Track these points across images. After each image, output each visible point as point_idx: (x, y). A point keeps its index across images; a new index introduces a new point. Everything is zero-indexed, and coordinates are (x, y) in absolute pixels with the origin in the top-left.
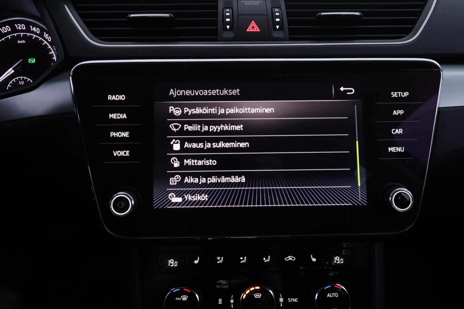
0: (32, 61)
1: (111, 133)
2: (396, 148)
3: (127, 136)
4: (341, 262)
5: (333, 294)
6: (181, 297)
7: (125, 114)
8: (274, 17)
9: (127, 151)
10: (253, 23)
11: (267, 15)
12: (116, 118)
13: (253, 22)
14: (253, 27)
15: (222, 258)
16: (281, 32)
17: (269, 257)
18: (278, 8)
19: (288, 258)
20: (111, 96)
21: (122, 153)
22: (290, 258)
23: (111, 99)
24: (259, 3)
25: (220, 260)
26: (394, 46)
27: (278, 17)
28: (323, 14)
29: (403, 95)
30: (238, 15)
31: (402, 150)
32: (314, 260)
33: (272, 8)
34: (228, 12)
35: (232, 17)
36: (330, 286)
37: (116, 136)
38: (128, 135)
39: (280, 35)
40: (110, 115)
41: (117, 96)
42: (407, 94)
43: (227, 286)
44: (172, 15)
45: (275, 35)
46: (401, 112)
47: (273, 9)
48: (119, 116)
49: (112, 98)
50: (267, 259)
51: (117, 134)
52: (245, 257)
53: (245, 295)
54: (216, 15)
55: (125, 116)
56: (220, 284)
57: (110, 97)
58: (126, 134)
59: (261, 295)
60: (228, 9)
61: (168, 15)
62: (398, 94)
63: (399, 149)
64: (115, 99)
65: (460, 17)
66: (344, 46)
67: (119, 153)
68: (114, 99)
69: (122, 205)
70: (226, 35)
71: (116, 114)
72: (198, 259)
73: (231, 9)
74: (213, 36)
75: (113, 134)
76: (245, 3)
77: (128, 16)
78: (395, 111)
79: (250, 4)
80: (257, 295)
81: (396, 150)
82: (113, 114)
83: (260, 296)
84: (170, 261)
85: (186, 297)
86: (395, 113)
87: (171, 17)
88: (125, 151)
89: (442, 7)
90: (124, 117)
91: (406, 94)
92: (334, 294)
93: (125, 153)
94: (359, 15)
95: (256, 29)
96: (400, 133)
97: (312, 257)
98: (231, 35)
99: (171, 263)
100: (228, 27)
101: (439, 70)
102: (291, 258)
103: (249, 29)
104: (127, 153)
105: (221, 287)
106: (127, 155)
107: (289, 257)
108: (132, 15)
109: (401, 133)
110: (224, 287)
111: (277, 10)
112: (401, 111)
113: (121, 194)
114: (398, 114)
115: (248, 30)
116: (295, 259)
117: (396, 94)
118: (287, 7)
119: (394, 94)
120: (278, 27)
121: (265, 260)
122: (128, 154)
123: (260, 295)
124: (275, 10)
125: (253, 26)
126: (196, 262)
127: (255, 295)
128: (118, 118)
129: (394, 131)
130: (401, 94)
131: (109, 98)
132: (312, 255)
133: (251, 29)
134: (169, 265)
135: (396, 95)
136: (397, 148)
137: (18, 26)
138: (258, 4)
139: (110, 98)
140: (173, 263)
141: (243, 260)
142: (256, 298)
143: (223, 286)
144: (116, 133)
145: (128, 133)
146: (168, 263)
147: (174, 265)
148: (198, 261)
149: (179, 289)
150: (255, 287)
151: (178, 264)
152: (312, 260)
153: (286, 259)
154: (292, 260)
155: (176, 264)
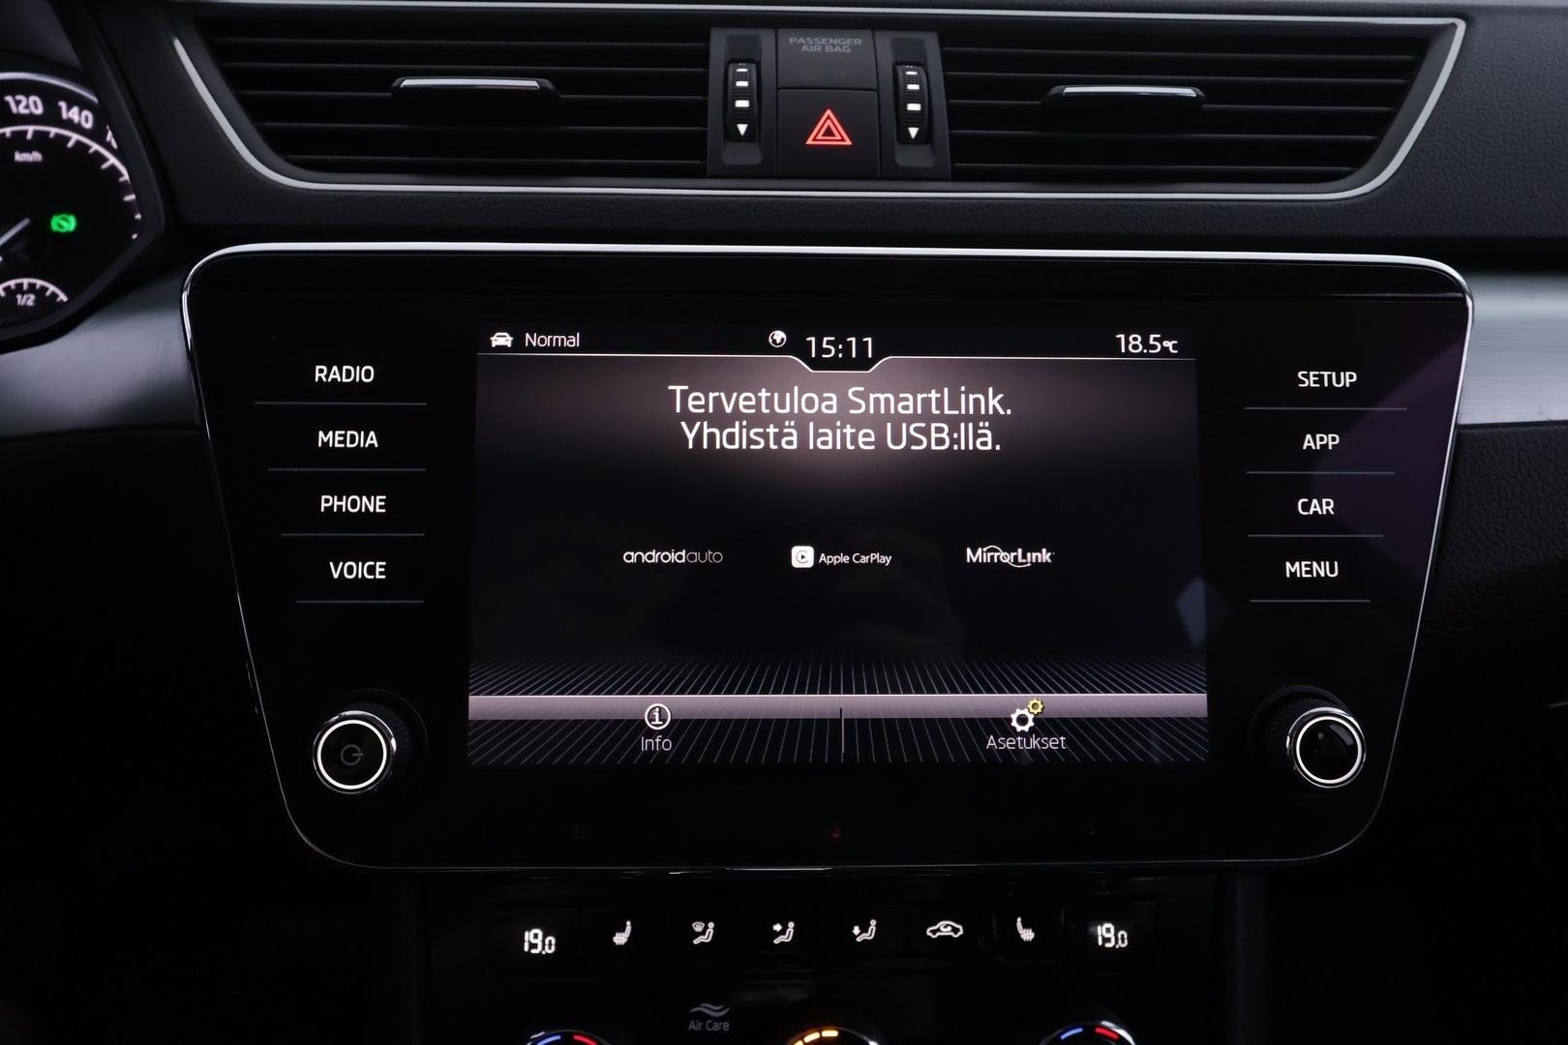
0: (64, 224)
1: (323, 497)
2: (1311, 566)
3: (378, 510)
4: (1120, 941)
7: (372, 433)
8: (901, 97)
9: (378, 564)
10: (829, 118)
11: (878, 91)
12: (343, 445)
13: (828, 112)
14: (829, 132)
15: (711, 925)
16: (926, 148)
17: (873, 923)
18: (915, 64)
19: (936, 927)
20: (325, 368)
21: (360, 570)
22: (945, 928)
23: (325, 380)
24: (851, 47)
25: (703, 933)
26: (1310, 209)
27: (914, 97)
28: (1069, 90)
29: (1338, 382)
30: (778, 89)
31: (1332, 572)
32: (1027, 935)
33: (896, 64)
34: (742, 77)
35: (755, 94)
36: (1080, 1030)
37: (340, 507)
38: (381, 507)
39: (921, 158)
40: (321, 433)
41: (345, 368)
42: (1351, 377)
43: (726, 1026)
44: (548, 84)
45: (904, 158)
46: (1331, 440)
47: (899, 68)
48: (353, 438)
49: (327, 376)
50: (864, 929)
51: (345, 504)
52: (791, 925)
54: (701, 84)
55: (372, 439)
56: (703, 1017)
57: (321, 371)
58: (375, 504)
60: (742, 67)
61: (533, 83)
62: (1321, 377)
63: (1322, 569)
64: (339, 380)
65: (1536, 112)
66: (1141, 203)
67: (350, 570)
68: (335, 380)
69: (354, 755)
70: (733, 156)
71: (343, 432)
72: (629, 928)
73: (753, 66)
74: (690, 160)
75: (328, 502)
76: (802, 45)
77: (395, 84)
78: (1309, 437)
79: (819, 49)
81: (1310, 572)
82: (331, 433)
84: (529, 936)
86: (1308, 441)
87: (543, 89)
88: (372, 563)
89: (1475, 76)
90: (369, 442)
91: (1348, 378)
93: (372, 570)
94: (1192, 97)
95: (839, 137)
96: (1325, 513)
97: (1019, 925)
98: (752, 156)
99: (534, 941)
100: (742, 128)
101: (1460, 295)
102: (949, 929)
103: (814, 140)
104: (378, 570)
105: (703, 1026)
106: (378, 576)
107: (941, 924)
108: (408, 82)
109: (1327, 510)
110: (716, 1027)
111: (914, 73)
112: (1330, 436)
113: (353, 717)
114: (1318, 448)
115: (810, 142)
116: (961, 932)
117: (1312, 379)
118: (948, 62)
119: (1307, 376)
120: (913, 131)
121: (860, 934)
122: (381, 573)
124: (904, 74)
125: (829, 128)
126: (620, 939)
128: (349, 445)
129: (1306, 507)
130: (1330, 377)
131: (317, 375)
132: (1019, 920)
133: (819, 137)
134: (526, 948)
135: (1315, 382)
136: (1315, 564)
137: (18, 103)
138: (849, 51)
139: (323, 375)
140: (538, 941)
141: (783, 932)
143: (711, 1025)
144: (340, 500)
145: (381, 500)
146: (524, 941)
147: (543, 949)
148: (628, 936)
149: (558, 1038)
150: (820, 1032)
151: (556, 945)
152: (1022, 936)
153: (931, 931)
154: (952, 934)
155: (550, 944)
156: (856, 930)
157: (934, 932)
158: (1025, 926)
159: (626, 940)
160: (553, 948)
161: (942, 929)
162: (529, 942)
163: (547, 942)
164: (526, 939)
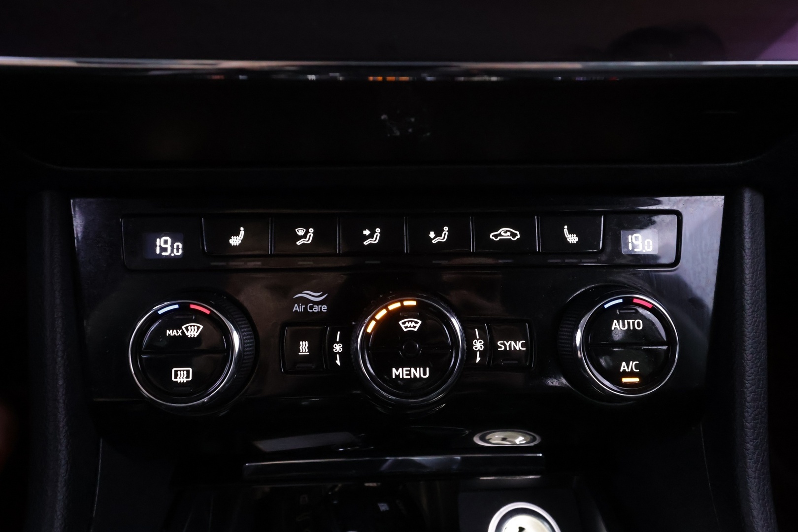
4: (646, 248)
5: (629, 323)
6: (183, 327)
15: (311, 230)
17: (446, 229)
19: (497, 233)
22: (505, 233)
25: (305, 236)
32: (572, 239)
36: (620, 301)
43: (324, 308)
50: (438, 234)
52: (378, 230)
53: (373, 323)
56: (306, 301)
59: (420, 322)
72: (242, 233)
80: (408, 322)
83: (418, 326)
84: (160, 242)
85: (198, 328)
92: (631, 321)
97: (566, 231)
99: (164, 246)
102: (509, 234)
105: (305, 309)
107: (502, 231)
110: (316, 309)
116: (518, 236)
121: (435, 238)
123: (416, 323)
126: (235, 241)
127: (404, 323)
132: (566, 227)
134: (158, 251)
140: (168, 246)
141: (371, 236)
142: (405, 330)
143: (311, 308)
146: (156, 246)
147: (172, 251)
148: (242, 239)
149: (177, 306)
150: (402, 302)
151: (183, 249)
152: (568, 239)
153: (493, 236)
154: (511, 238)
155: (178, 249)
156: (432, 235)
157: (496, 236)
158: (570, 232)
159: (240, 242)
160: (181, 251)
161: (502, 234)
162: (160, 246)
163: (175, 246)
164: (158, 244)
